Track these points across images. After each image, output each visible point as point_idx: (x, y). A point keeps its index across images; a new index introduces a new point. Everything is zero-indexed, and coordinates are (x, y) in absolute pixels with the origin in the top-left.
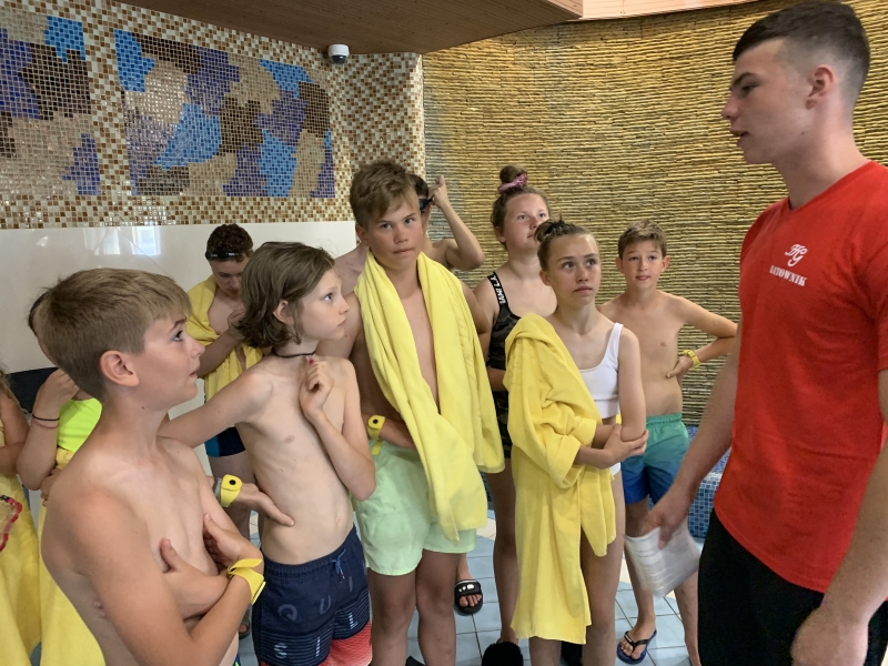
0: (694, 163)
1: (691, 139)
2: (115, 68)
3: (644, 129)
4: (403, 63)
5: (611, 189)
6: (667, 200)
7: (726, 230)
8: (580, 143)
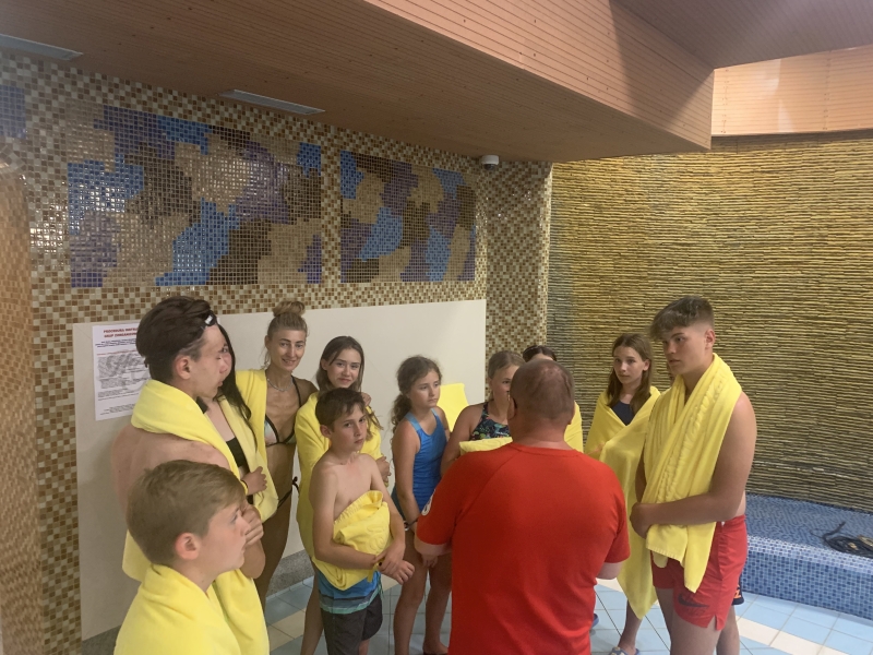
0: (779, 263)
1: (778, 242)
2: (339, 181)
3: (735, 230)
4: (540, 171)
5: (703, 280)
6: (752, 293)
7: (806, 324)
8: (677, 238)
